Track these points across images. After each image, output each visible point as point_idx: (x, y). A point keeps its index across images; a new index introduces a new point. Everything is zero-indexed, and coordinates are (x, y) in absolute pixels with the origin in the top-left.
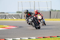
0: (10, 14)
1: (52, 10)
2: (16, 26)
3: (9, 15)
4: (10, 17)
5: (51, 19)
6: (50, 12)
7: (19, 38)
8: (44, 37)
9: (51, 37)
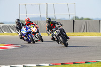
0: (6, 24)
1: (76, 18)
2: (16, 45)
3: (5, 26)
4: (6, 30)
5: (75, 33)
6: (74, 21)
7: (21, 64)
8: (62, 64)
9: (74, 63)
